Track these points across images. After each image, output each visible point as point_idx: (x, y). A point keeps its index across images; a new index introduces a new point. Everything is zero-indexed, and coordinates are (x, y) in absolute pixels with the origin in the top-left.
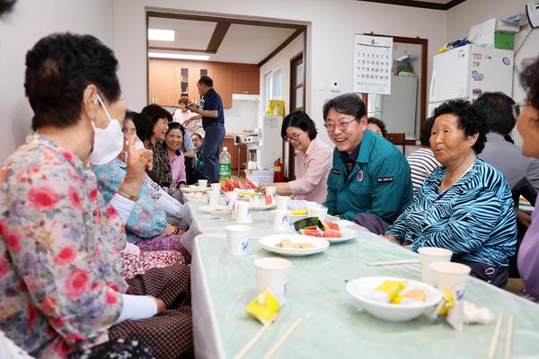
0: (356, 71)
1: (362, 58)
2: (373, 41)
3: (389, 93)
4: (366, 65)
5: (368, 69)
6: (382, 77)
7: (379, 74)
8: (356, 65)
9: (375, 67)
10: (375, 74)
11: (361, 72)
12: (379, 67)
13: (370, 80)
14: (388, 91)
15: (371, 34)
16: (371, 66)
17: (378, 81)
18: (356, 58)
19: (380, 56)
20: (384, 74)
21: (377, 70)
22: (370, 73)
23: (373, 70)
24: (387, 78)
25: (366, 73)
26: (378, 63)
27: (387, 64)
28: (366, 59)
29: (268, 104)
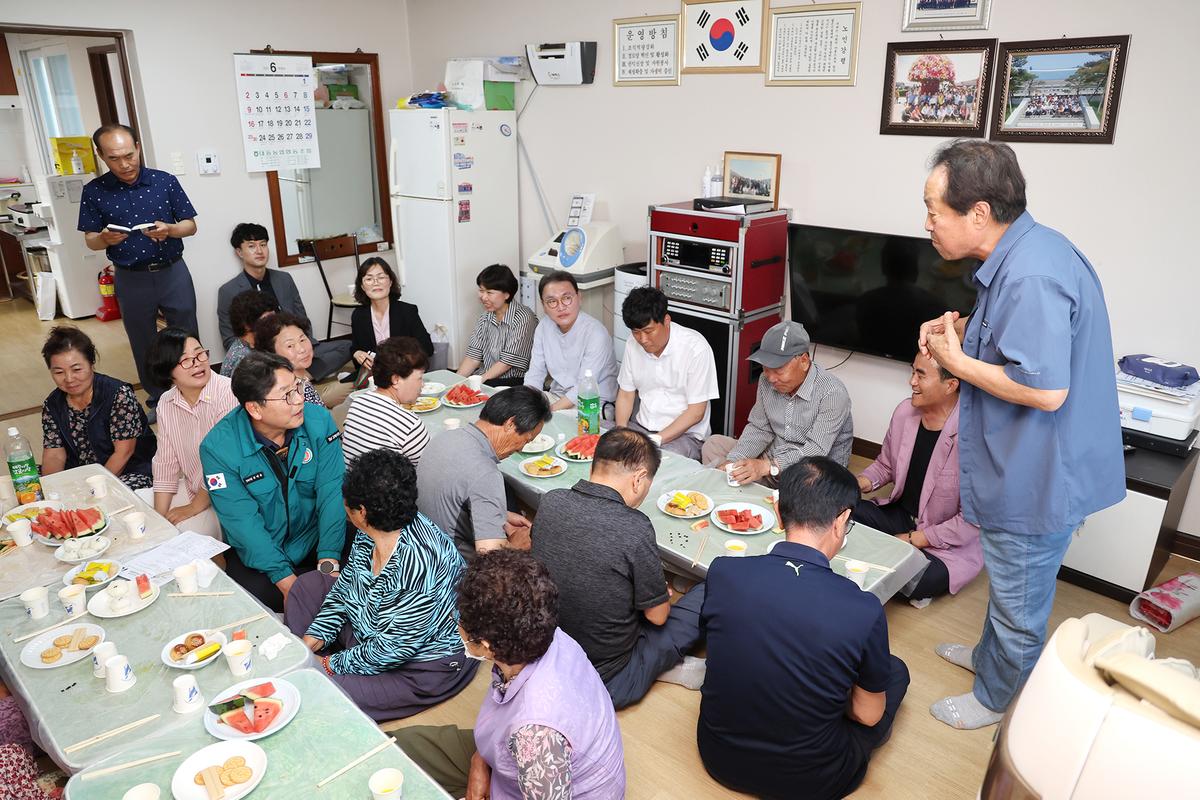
0: (247, 130)
1: (254, 103)
2: (272, 66)
3: (319, 166)
4: (266, 117)
5: (271, 123)
6: (300, 136)
7: (294, 130)
8: (245, 118)
9: (283, 116)
10: (285, 130)
11: (257, 131)
12: (293, 116)
13: (277, 145)
14: (315, 162)
15: (267, 51)
16: (275, 116)
17: (294, 144)
18: (243, 104)
19: (291, 95)
20: (303, 130)
21: (289, 123)
22: (276, 130)
23: (280, 123)
24: (309, 136)
25: (266, 131)
26: (288, 109)
27: (307, 108)
28: (263, 102)
29: (52, 147)
